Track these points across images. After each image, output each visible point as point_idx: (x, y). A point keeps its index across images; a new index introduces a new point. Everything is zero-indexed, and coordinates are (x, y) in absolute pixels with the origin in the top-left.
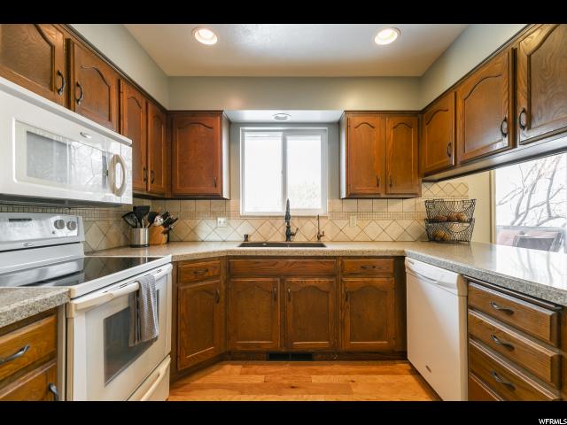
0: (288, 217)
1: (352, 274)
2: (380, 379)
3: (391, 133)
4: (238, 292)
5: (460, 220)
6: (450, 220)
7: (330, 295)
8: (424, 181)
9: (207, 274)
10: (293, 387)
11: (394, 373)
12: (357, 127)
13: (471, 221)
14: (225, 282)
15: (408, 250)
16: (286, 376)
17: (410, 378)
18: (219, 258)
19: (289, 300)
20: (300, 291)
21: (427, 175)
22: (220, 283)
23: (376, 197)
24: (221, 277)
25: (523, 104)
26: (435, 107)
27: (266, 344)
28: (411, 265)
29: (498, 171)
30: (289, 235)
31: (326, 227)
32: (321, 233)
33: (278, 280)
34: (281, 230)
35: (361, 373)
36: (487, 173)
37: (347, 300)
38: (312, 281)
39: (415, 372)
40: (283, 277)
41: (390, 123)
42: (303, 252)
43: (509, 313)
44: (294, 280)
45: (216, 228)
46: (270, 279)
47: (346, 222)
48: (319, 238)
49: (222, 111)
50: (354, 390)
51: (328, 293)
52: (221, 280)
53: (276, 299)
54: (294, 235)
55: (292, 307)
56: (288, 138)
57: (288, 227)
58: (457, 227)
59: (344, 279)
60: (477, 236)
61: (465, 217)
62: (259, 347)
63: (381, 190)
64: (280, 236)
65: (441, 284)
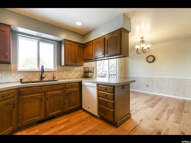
0: (43, 71)
1: (69, 88)
2: (77, 115)
3: (77, 48)
4: (24, 102)
5: (91, 72)
6: (89, 72)
7: (62, 96)
8: (84, 62)
9: (9, 97)
10: (52, 128)
11: (79, 113)
12: (68, 45)
13: (93, 72)
14: (17, 99)
15: (82, 80)
16: (47, 126)
17: (84, 113)
18: (14, 89)
19: (47, 100)
20: (51, 96)
21: (85, 61)
22: (15, 99)
23: (73, 66)
24: (15, 97)
25: (106, 49)
26: (88, 44)
27: (38, 118)
28: (84, 84)
29: (97, 61)
30: (42, 78)
31: (56, 75)
32: (54, 77)
33: (43, 94)
34: (38, 76)
35: (72, 116)
36: (95, 62)
37: (67, 96)
38: (55, 92)
39: (84, 110)
40: (45, 93)
41: (77, 45)
42: (53, 83)
43: (106, 89)
44: (49, 93)
45: (2, 77)
46: (40, 94)
47: (63, 73)
48: (54, 79)
49: (11, 26)
50: (71, 120)
51: (61, 95)
52: (15, 98)
53: (42, 101)
54: (44, 78)
55: (48, 102)
56: (40, 42)
57: (42, 75)
58: (90, 74)
59: (66, 90)
60: (94, 76)
61: (92, 71)
62: (35, 120)
63: (74, 64)
64: (38, 79)
65: (92, 87)
